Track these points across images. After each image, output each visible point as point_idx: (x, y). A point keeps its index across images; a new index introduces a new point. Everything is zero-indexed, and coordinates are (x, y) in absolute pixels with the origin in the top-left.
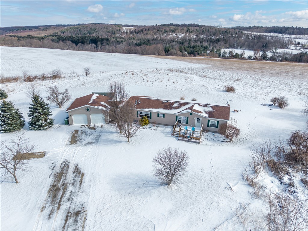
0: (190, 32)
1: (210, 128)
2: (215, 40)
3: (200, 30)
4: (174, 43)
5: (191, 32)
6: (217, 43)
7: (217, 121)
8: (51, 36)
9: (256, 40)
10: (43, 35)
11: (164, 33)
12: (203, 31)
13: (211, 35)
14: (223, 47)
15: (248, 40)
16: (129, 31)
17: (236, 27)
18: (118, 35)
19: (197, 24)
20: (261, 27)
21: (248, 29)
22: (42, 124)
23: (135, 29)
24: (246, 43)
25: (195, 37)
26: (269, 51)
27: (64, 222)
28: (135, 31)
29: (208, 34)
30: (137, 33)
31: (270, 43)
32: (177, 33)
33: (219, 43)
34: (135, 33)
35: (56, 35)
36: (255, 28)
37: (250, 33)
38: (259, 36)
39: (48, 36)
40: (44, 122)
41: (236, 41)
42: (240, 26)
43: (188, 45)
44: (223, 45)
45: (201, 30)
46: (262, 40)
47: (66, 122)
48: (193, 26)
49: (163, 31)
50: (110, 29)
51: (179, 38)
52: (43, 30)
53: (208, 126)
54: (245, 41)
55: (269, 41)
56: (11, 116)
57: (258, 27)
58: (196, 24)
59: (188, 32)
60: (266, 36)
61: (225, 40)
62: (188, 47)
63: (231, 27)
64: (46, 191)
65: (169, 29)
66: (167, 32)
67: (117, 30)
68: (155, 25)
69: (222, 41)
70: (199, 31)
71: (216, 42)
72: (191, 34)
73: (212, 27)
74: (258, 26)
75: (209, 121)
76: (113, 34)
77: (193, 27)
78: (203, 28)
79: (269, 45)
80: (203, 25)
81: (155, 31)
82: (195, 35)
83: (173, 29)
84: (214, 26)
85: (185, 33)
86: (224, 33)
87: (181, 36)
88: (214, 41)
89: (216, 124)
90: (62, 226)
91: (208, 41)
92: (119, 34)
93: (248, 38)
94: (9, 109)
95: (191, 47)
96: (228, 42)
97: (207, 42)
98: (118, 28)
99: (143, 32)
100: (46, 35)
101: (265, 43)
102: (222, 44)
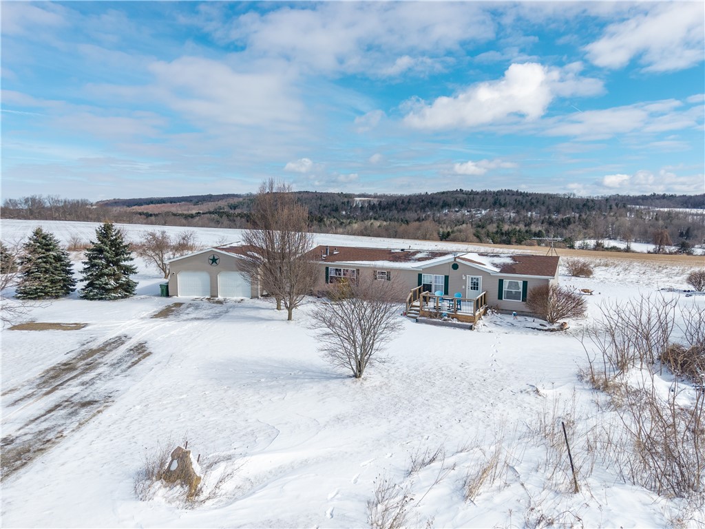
0: (500, 204)
1: (506, 302)
2: (560, 222)
3: (524, 201)
4: (464, 225)
5: (504, 206)
6: (564, 227)
7: (524, 282)
8: (210, 213)
9: (661, 222)
10: (194, 212)
11: (443, 207)
12: (532, 204)
13: (549, 212)
14: (581, 236)
15: (640, 221)
16: (366, 205)
17: (610, 197)
18: (344, 213)
19: (517, 191)
20: (672, 196)
21: (640, 200)
22: (106, 284)
23: (381, 202)
24: (637, 228)
25: (513, 215)
26: (696, 246)
27: (43, 412)
28: (379, 204)
29: (544, 208)
30: (384, 209)
31: (698, 229)
32: (471, 207)
33: (571, 226)
34: (380, 209)
35: (219, 212)
36: (657, 199)
37: (645, 209)
38: (669, 213)
39: (203, 214)
40: (112, 282)
41: (612, 225)
42: (620, 194)
43: (495, 230)
44: (580, 231)
45: (526, 202)
46: (675, 221)
47: (162, 291)
48: (508, 194)
49: (441, 204)
50: (329, 201)
51: (475, 217)
52: (196, 204)
53: (500, 297)
54: (634, 223)
55: (694, 223)
56: (44, 262)
57: (664, 197)
58: (515, 190)
59: (497, 205)
60: (687, 215)
61: (584, 221)
62: (497, 232)
63: (598, 197)
64: (42, 369)
65: (453, 200)
66: (448, 205)
67: (343, 203)
68: (423, 192)
69: (577, 223)
70: (522, 203)
71: (562, 224)
72: (503, 209)
73: (551, 197)
74: (664, 195)
75: (501, 282)
76: (333, 210)
77: (508, 197)
78: (530, 198)
79: (696, 232)
80: (531, 192)
81: (421, 204)
82: (514, 213)
83: (463, 200)
84: (557, 194)
85: (490, 207)
86: (581, 206)
87: (480, 213)
88: (557, 222)
89: (521, 290)
90: (32, 418)
91: (542, 223)
92: (346, 210)
93: (641, 218)
94: (45, 247)
95: (502, 234)
96: (592, 225)
97: (540, 224)
98: (346, 200)
99: (396, 206)
100: (201, 212)
101: (686, 229)
102: (577, 229)
